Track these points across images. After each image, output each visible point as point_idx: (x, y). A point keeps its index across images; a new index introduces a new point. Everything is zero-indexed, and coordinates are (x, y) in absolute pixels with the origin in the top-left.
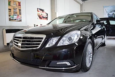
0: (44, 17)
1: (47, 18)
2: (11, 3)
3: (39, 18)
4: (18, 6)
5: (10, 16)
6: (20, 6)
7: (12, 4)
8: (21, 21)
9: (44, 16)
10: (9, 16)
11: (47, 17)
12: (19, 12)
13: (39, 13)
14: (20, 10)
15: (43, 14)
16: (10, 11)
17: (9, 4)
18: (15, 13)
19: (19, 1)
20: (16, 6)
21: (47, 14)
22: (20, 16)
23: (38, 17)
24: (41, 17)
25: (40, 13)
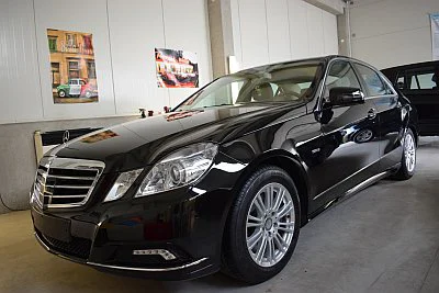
0: (182, 80)
1: (194, 81)
2: (57, 43)
3: (164, 85)
4: (82, 49)
5: (58, 85)
6: (91, 47)
7: (61, 45)
8: (94, 98)
9: (184, 75)
10: (55, 86)
11: (193, 75)
12: (89, 69)
13: (162, 65)
14: (90, 63)
15: (177, 66)
16: (55, 69)
17: (53, 48)
18: (74, 74)
19: (87, 33)
20: (75, 50)
21: (195, 67)
22: (91, 81)
23: (161, 80)
24: (173, 79)
25: (169, 63)
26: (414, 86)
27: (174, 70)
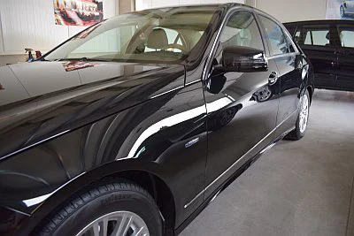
0: (84, 18)
3: (62, 22)
9: (87, 13)
21: (100, 7)
24: (73, 15)
26: (308, 42)
27: (75, 7)
